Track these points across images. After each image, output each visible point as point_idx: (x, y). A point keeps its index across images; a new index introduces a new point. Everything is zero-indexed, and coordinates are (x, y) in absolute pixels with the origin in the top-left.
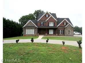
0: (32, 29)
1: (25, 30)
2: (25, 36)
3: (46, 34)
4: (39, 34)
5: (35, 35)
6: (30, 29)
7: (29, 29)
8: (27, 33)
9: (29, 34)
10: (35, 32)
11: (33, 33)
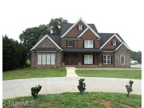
0: (50, 53)
1: (36, 56)
2: (35, 68)
3: (80, 64)
4: (65, 64)
5: (57, 67)
6: (46, 53)
7: (44, 53)
8: (39, 63)
9: (44, 63)
10: (56, 60)
11: (53, 63)
